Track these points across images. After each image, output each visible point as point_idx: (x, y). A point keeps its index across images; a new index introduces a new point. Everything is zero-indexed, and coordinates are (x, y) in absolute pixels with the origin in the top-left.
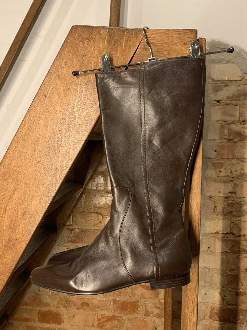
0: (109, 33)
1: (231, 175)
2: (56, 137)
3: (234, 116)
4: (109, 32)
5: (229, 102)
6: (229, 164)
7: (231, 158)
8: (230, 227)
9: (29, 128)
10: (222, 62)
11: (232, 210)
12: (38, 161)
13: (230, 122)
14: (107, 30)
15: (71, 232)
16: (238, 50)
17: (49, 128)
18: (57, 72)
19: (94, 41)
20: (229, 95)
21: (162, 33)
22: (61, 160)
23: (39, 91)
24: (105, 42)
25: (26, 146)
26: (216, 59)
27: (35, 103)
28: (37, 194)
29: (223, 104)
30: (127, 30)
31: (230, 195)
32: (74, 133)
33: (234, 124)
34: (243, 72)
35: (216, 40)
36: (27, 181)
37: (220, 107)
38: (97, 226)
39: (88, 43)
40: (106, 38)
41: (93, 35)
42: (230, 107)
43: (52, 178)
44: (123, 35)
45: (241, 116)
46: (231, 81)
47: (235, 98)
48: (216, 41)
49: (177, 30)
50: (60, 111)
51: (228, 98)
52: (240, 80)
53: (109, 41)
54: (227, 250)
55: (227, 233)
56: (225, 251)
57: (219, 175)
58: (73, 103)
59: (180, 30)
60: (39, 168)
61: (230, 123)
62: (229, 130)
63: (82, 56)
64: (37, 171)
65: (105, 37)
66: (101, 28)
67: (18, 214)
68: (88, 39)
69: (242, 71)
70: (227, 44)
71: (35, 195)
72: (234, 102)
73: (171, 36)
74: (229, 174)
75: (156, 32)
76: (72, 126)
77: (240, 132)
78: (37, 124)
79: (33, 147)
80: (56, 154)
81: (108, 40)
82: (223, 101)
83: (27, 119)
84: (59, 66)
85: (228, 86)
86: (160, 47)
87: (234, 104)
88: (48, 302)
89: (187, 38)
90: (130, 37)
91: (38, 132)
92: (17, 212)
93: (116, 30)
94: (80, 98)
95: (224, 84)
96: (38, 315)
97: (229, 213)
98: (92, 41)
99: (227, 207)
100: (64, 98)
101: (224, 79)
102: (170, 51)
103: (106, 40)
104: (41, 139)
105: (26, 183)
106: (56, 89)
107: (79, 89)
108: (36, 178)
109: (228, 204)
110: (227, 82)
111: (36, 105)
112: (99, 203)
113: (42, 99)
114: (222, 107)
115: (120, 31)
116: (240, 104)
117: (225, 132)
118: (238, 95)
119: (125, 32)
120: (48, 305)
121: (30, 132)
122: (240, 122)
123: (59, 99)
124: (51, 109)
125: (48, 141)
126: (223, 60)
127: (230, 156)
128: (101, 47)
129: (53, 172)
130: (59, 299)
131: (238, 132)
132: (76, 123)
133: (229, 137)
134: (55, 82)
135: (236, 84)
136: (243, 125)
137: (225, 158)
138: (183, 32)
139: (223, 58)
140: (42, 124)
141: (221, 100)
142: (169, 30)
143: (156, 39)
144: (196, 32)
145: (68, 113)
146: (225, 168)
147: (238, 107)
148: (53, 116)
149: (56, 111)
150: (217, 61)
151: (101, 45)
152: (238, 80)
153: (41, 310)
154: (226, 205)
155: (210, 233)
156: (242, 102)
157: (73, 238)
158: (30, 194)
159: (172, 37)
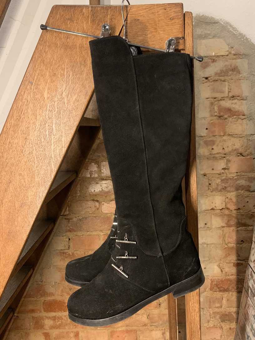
0: (92, 12)
1: (223, 151)
2: (47, 125)
3: (223, 92)
4: (92, 10)
5: (217, 78)
6: (220, 141)
7: (222, 134)
8: (225, 203)
9: (18, 117)
10: (208, 37)
11: (225, 186)
12: (30, 151)
13: (220, 98)
14: (90, 9)
15: (69, 221)
16: (224, 23)
17: (38, 117)
18: (42, 57)
19: (77, 21)
20: (217, 71)
21: (147, 8)
22: (54, 149)
23: (25, 79)
24: (88, 22)
25: (17, 136)
26: (202, 34)
27: (21, 92)
28: (33, 184)
29: (211, 81)
30: (110, 7)
31: (223, 171)
32: (65, 119)
33: (224, 100)
34: (230, 46)
35: (201, 14)
36: (21, 173)
37: (208, 84)
38: (95, 214)
39: (71, 24)
40: (90, 18)
41: (76, 15)
42: (218, 83)
43: (46, 167)
44: (107, 12)
45: (230, 92)
46: (218, 56)
47: (223, 74)
48: (201, 16)
49: (162, 4)
50: (48, 98)
51: (216, 74)
52: (227, 54)
53: (93, 21)
54: (224, 225)
55: (223, 209)
56: (221, 226)
57: (211, 153)
58: (61, 88)
59: (166, 5)
60: (32, 158)
61: (219, 100)
62: (219, 106)
63: (66, 38)
64: (30, 161)
65: (88, 16)
66: (83, 7)
67: (15, 207)
68: (71, 20)
69: (228, 45)
70: (212, 18)
71: (31, 185)
72: (222, 78)
73: (156, 12)
74: (221, 151)
75: (141, 8)
76: (62, 113)
77: (229, 108)
78: (26, 114)
79: (24, 137)
80: (48, 142)
81: (92, 19)
82: (212, 78)
83: (15, 108)
84: (43, 51)
85: (216, 61)
86: (146, 24)
87: (223, 80)
88: (52, 292)
89: (173, 13)
90: (114, 15)
91: (28, 121)
92: (15, 204)
93: (99, 9)
94: (67, 83)
95: (212, 60)
96: (43, 305)
97: (223, 189)
98: (75, 21)
99: (221, 183)
100: (51, 84)
101: (211, 55)
102: (156, 28)
103: (89, 20)
104: (31, 128)
105: (20, 175)
106: (42, 75)
107: (65, 73)
108: (30, 169)
109: (221, 180)
110: (214, 58)
111: (22, 93)
112: (95, 191)
113: (28, 87)
114: (211, 83)
115: (103, 9)
116: (228, 79)
117: (215, 109)
118: (226, 70)
119: (108, 9)
120: (52, 294)
121: (19, 122)
122: (229, 98)
123: (46, 85)
124: (38, 96)
125: (39, 130)
126: (209, 34)
127: (222, 132)
128: (85, 28)
129: (47, 161)
130: (62, 288)
131: (228, 108)
132: (66, 109)
133: (219, 113)
134: (40, 68)
135: (223, 60)
136: (232, 101)
137: (216, 135)
138: (169, 7)
139: (209, 32)
140: (31, 113)
141: (210, 77)
142: (154, 5)
143: (141, 16)
144: (181, 5)
145: (56, 99)
146: (217, 145)
147: (227, 83)
148: (41, 103)
149: (44, 98)
150: (203, 37)
151: (85, 25)
152: (225, 55)
153: (46, 300)
154: (220, 181)
155: (206, 209)
156: (230, 77)
157: (71, 227)
158: (26, 185)
159: (158, 12)
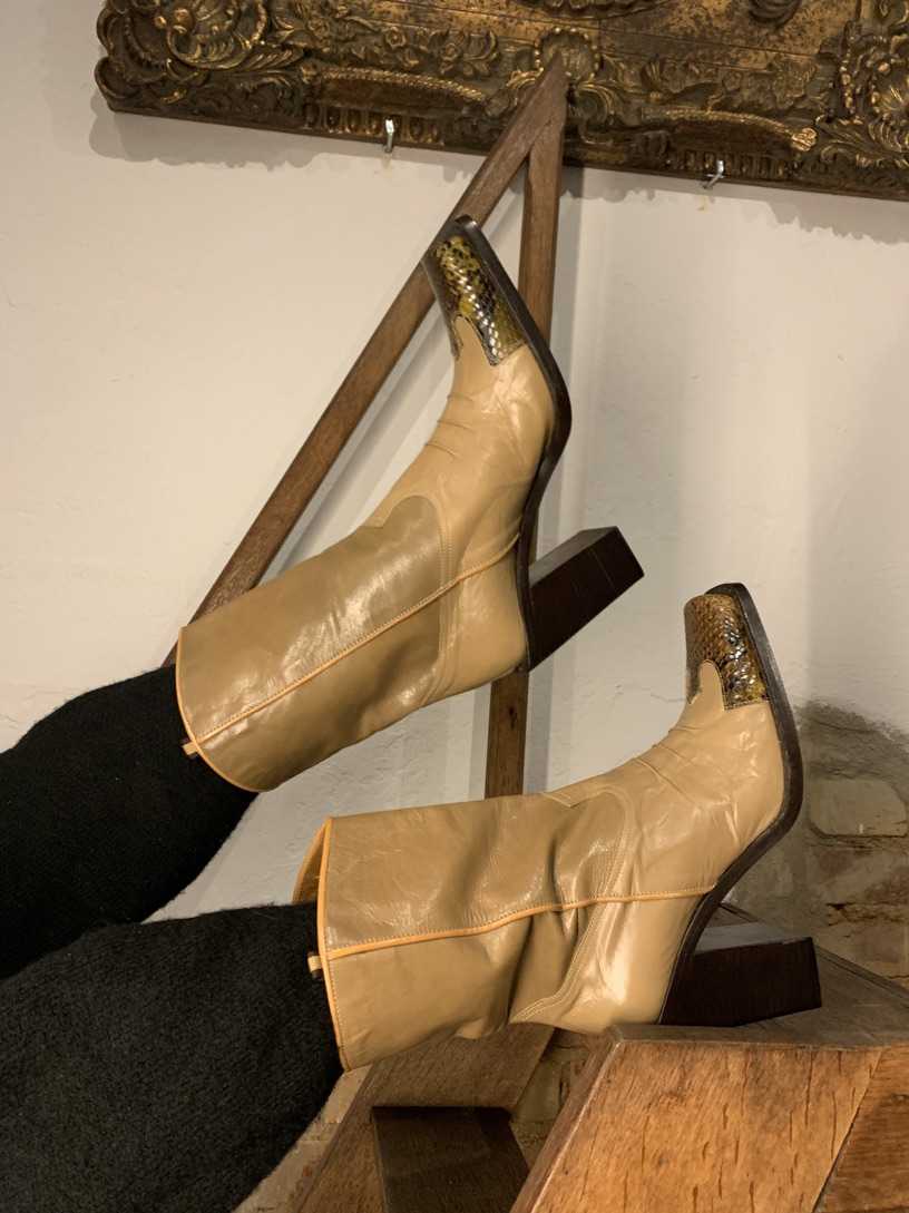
3: (893, 958)
5: (875, 908)
10: (843, 772)
20: (874, 885)
29: (854, 917)
37: (845, 928)
42: (877, 927)
46: (876, 838)
47: (892, 896)
51: (870, 894)
52: (902, 834)
53: (756, 1101)
70: (856, 717)
72: (890, 910)
82: (856, 907)
85: (868, 853)
87: (892, 916)
95: (855, 847)
101: (855, 833)
110: (864, 841)
114: (854, 926)
118: (902, 884)
126: (847, 765)
135: (892, 850)
139: (844, 758)
141: (851, 904)
147: (905, 929)
150: (828, 770)
152: (896, 833)
